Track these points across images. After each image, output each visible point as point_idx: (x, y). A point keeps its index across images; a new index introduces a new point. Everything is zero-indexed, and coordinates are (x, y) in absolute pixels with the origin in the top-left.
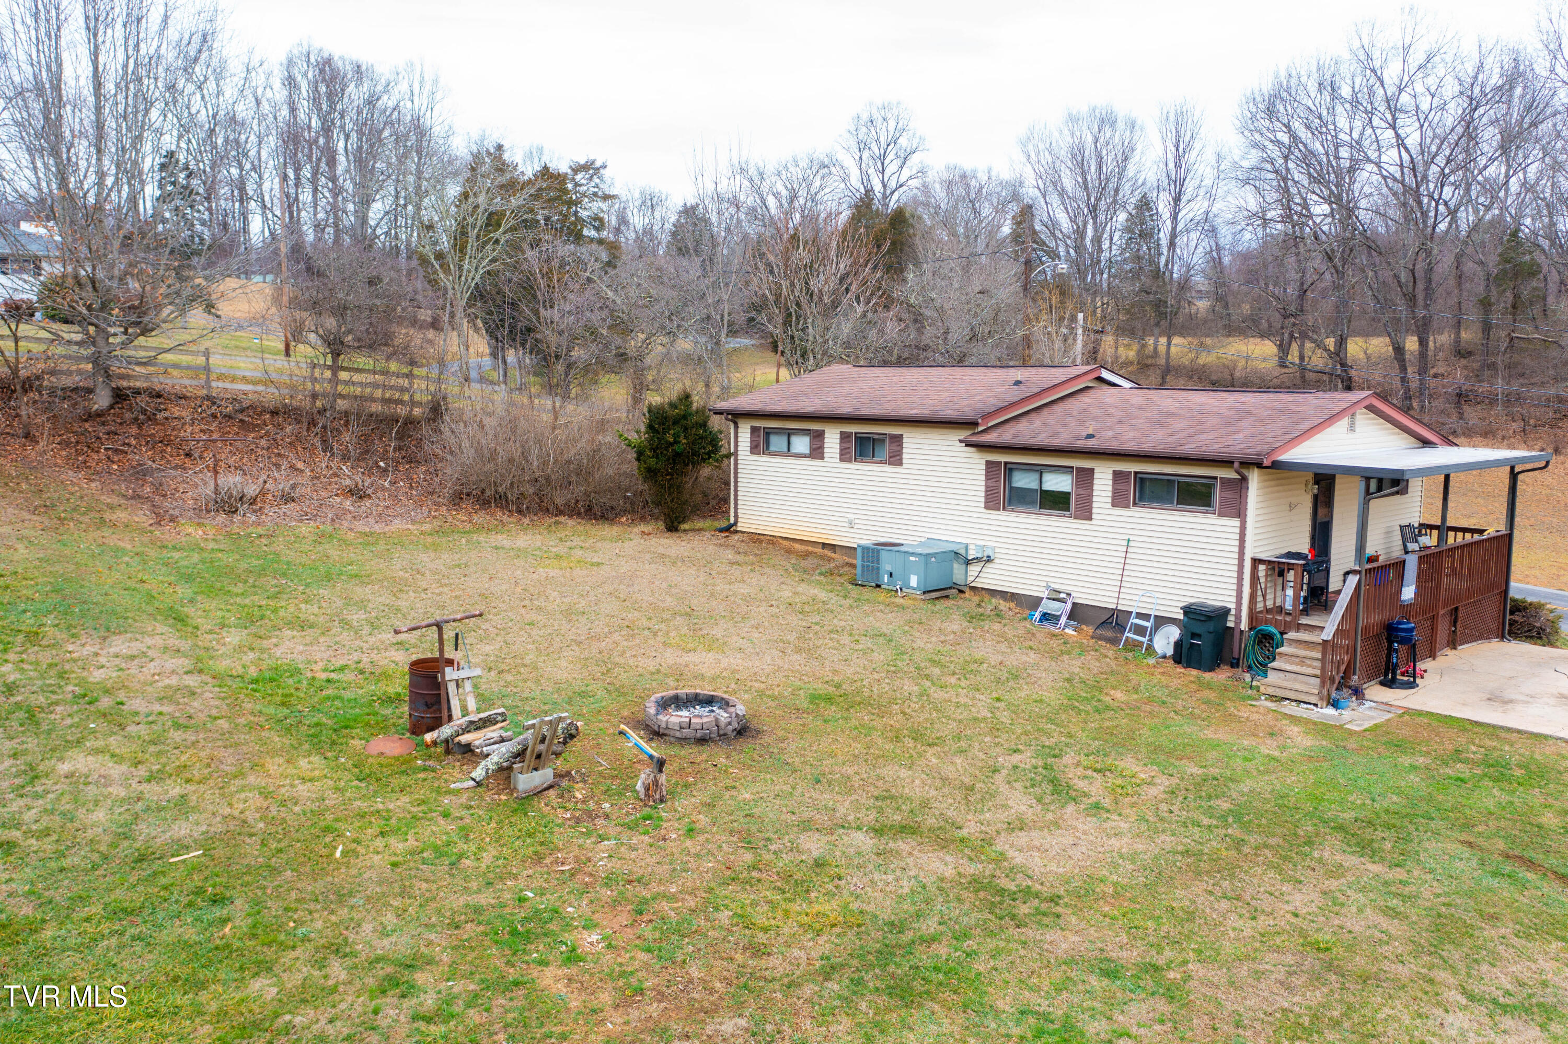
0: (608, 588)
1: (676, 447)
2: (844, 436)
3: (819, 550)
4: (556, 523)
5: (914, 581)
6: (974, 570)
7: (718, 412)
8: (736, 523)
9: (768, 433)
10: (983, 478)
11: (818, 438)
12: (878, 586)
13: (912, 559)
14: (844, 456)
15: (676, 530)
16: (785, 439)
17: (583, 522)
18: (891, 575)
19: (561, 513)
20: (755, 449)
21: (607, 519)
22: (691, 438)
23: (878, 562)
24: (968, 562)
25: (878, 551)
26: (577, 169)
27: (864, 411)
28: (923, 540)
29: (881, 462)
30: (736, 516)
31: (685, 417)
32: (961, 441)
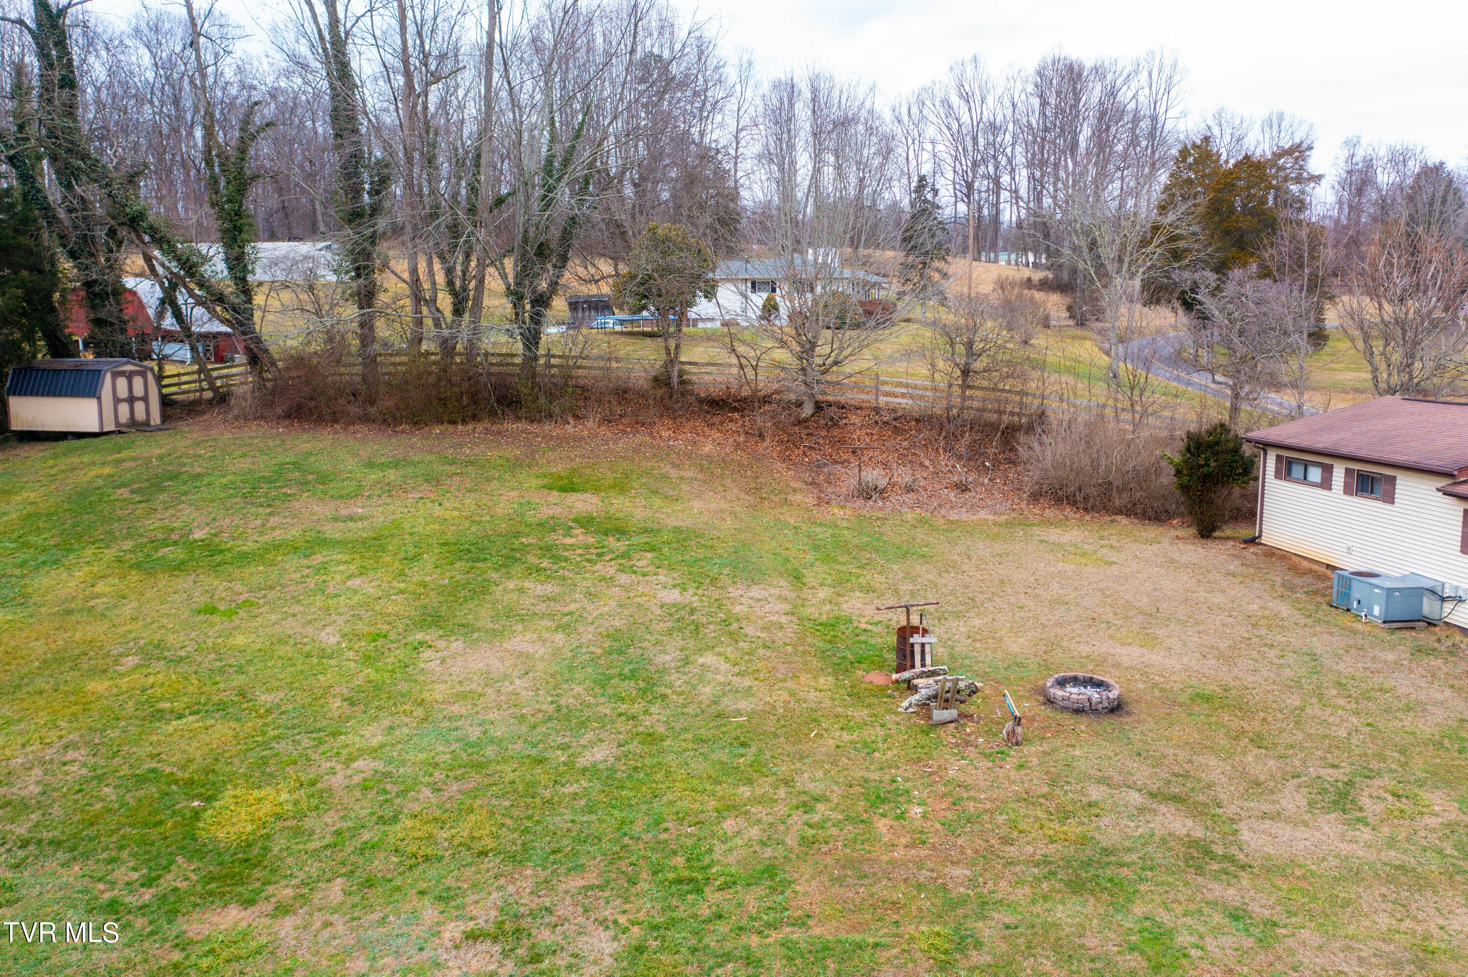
1: (1205, 469)
2: (1348, 472)
3: (1323, 569)
4: (1112, 521)
5: (1376, 611)
6: (1448, 607)
7: (1249, 441)
8: (1260, 536)
9: (1290, 462)
10: (1461, 524)
11: (1328, 470)
12: (1348, 610)
13: (1376, 590)
14: (1347, 491)
15: (1208, 537)
16: (1302, 468)
17: (1136, 521)
18: (1359, 602)
19: (1120, 512)
20: (1278, 475)
21: (1160, 520)
22: (1220, 463)
23: (1350, 589)
24: (1443, 599)
25: (1350, 579)
27: (1363, 453)
28: (1406, 573)
29: (1377, 499)
30: (1261, 531)
31: (1217, 443)
32: (1438, 490)
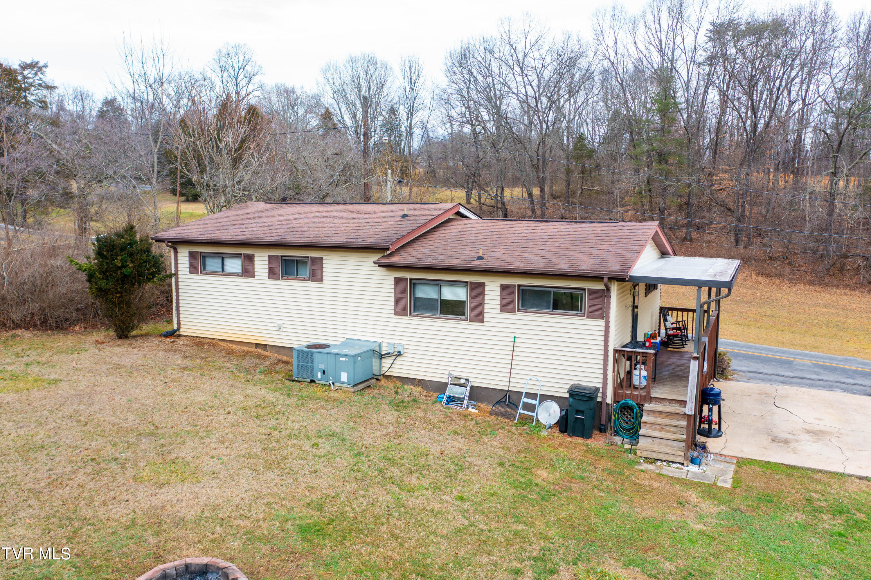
0: (67, 410)
1: (124, 270)
2: (272, 259)
3: (253, 349)
4: (13, 336)
5: (344, 377)
6: (386, 363)
7: (159, 240)
8: (178, 329)
9: (204, 256)
10: (393, 291)
11: (249, 260)
12: (313, 381)
13: (342, 359)
14: (273, 275)
15: (127, 337)
16: (219, 261)
17: (39, 333)
18: (324, 372)
19: (17, 326)
20: (193, 270)
21: (62, 329)
22: (137, 263)
23: (312, 362)
24: (381, 357)
25: (312, 353)
26: (25, 67)
27: (288, 239)
28: (344, 340)
29: (304, 279)
30: (179, 324)
31: (131, 244)
32: (375, 263)
